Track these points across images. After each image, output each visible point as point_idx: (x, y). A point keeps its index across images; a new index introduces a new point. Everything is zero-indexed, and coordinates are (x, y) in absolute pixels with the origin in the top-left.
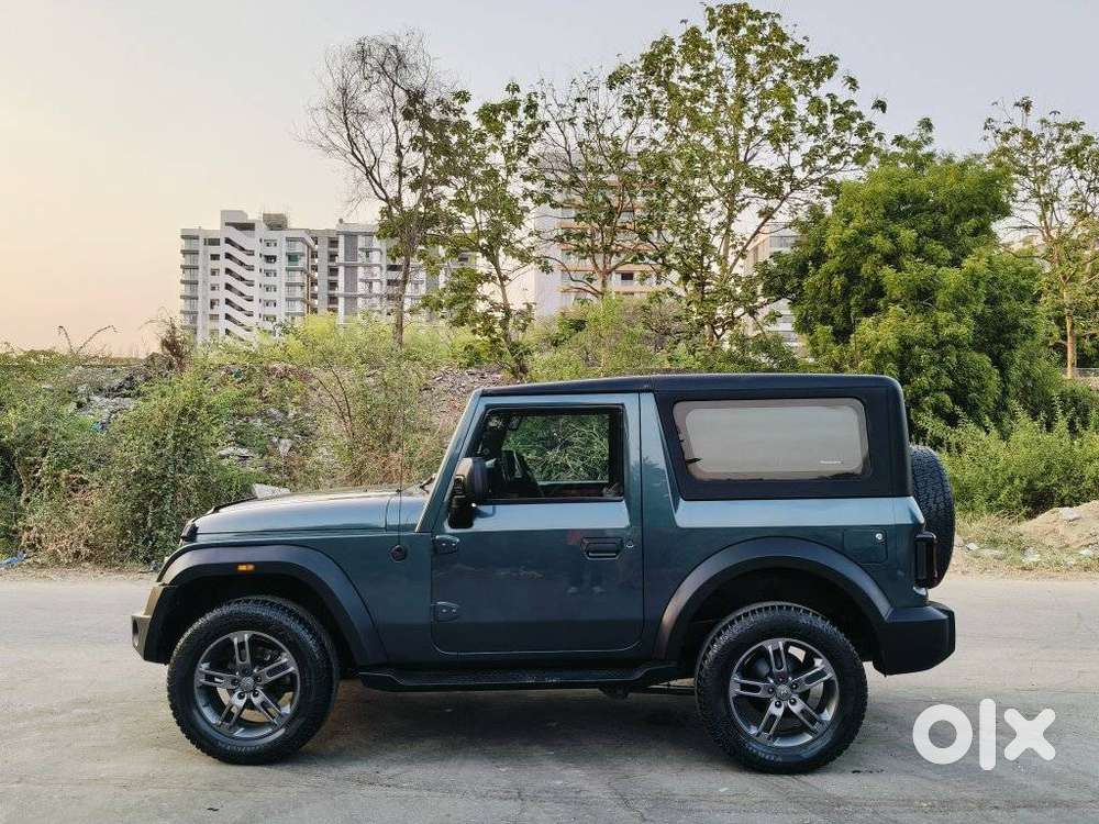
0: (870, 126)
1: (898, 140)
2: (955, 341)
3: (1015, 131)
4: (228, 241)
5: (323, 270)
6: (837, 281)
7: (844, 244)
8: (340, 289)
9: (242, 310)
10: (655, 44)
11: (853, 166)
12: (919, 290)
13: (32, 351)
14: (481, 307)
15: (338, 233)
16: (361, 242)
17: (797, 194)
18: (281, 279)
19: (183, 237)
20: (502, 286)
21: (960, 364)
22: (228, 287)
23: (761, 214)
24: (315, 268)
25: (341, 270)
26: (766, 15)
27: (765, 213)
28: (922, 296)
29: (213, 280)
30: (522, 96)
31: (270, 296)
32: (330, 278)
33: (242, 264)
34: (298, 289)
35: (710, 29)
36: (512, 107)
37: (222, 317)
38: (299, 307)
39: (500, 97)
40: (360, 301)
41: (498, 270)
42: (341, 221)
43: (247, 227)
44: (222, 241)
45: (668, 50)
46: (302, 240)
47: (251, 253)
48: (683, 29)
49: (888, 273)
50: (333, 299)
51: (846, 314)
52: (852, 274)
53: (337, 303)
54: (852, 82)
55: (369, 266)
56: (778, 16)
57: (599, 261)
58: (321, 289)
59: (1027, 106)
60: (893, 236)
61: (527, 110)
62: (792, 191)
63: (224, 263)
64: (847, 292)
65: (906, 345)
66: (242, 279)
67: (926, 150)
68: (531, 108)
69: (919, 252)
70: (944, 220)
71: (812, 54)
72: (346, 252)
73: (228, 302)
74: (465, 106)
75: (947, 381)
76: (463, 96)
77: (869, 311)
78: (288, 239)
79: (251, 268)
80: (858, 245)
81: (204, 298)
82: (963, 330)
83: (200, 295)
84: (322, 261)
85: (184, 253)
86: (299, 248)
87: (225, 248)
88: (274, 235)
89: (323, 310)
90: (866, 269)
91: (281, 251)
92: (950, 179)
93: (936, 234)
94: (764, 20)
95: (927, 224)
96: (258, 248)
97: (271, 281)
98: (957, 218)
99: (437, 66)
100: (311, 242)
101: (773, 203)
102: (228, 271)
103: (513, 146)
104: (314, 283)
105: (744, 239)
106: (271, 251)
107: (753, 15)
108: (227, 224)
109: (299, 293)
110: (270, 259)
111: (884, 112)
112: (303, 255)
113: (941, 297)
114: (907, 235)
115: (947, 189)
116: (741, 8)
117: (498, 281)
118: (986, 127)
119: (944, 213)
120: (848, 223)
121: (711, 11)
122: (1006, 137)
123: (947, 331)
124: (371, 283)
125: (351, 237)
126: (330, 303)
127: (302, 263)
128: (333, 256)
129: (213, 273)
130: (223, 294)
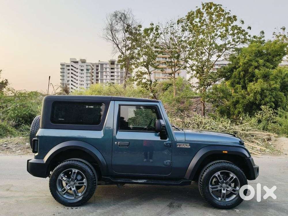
0: (247, 33)
1: (254, 37)
2: (275, 89)
3: (280, 35)
4: (72, 66)
5: (95, 73)
6: (242, 73)
7: (244, 64)
8: (99, 78)
9: (75, 83)
10: (189, 13)
11: (241, 44)
12: (265, 76)
13: (32, 92)
14: (144, 81)
15: (99, 64)
16: (104, 66)
17: (227, 51)
18: (85, 75)
19: (61, 65)
20: (150, 75)
21: (276, 95)
22: (72, 77)
23: (217, 56)
24: (93, 72)
25: (100, 73)
26: (218, 5)
27: (218, 56)
28: (266, 77)
29: (68, 75)
30: (154, 26)
31: (82, 79)
32: (97, 75)
33: (75, 71)
34: (89, 77)
35: (203, 9)
36: (152, 29)
37: (70, 84)
38: (89, 82)
39: (149, 26)
40: (104, 80)
41: (149, 71)
42: (99, 61)
43: (77, 62)
44: (70, 66)
45: (193, 14)
46: (90, 66)
47: (77, 69)
48: (197, 9)
49: (257, 71)
50: (97, 80)
51: (244, 82)
52: (246, 71)
53: (98, 81)
54: (243, 22)
55: (106, 72)
56: (221, 5)
57: (173, 69)
58: (94, 77)
59: (284, 29)
60: (257, 61)
61: (156, 30)
62: (226, 50)
63: (71, 71)
64: (244, 76)
65: (262, 90)
66: (75, 75)
67: (263, 39)
68: (157, 29)
69: (264, 65)
70: (270, 57)
71: (231, 15)
72: (101, 68)
73: (72, 81)
74: (141, 29)
75: (273, 100)
76: (140, 26)
77: (251, 81)
78: (87, 65)
79: (77, 72)
80: (248, 64)
81: (66, 80)
82: (278, 86)
83: (65, 79)
84: (95, 71)
85: (61, 69)
86: (89, 67)
87: (71, 68)
88: (83, 64)
89: (95, 83)
90: (250, 70)
91: (85, 68)
92: (272, 46)
93: (268, 61)
94: (218, 6)
95: (266, 58)
96: (79, 68)
97: (82, 75)
98: (273, 57)
99: (135, 18)
100: (92, 66)
101: (220, 54)
102: (72, 73)
103: (152, 39)
104: (93, 76)
105: (212, 63)
106: (82, 68)
107: (215, 5)
108: (72, 62)
109: (89, 78)
110: (82, 70)
111: (250, 29)
112: (90, 69)
113: (271, 77)
114: (261, 61)
115: (271, 49)
116: (211, 3)
117: (149, 74)
118: (273, 34)
119: (270, 55)
120: (245, 58)
121: (203, 4)
122: (278, 37)
123: (273, 86)
124: (107, 76)
125: (102, 65)
126: (96, 81)
127: (90, 71)
128: (97, 70)
129: (68, 74)
130: (71, 79)
